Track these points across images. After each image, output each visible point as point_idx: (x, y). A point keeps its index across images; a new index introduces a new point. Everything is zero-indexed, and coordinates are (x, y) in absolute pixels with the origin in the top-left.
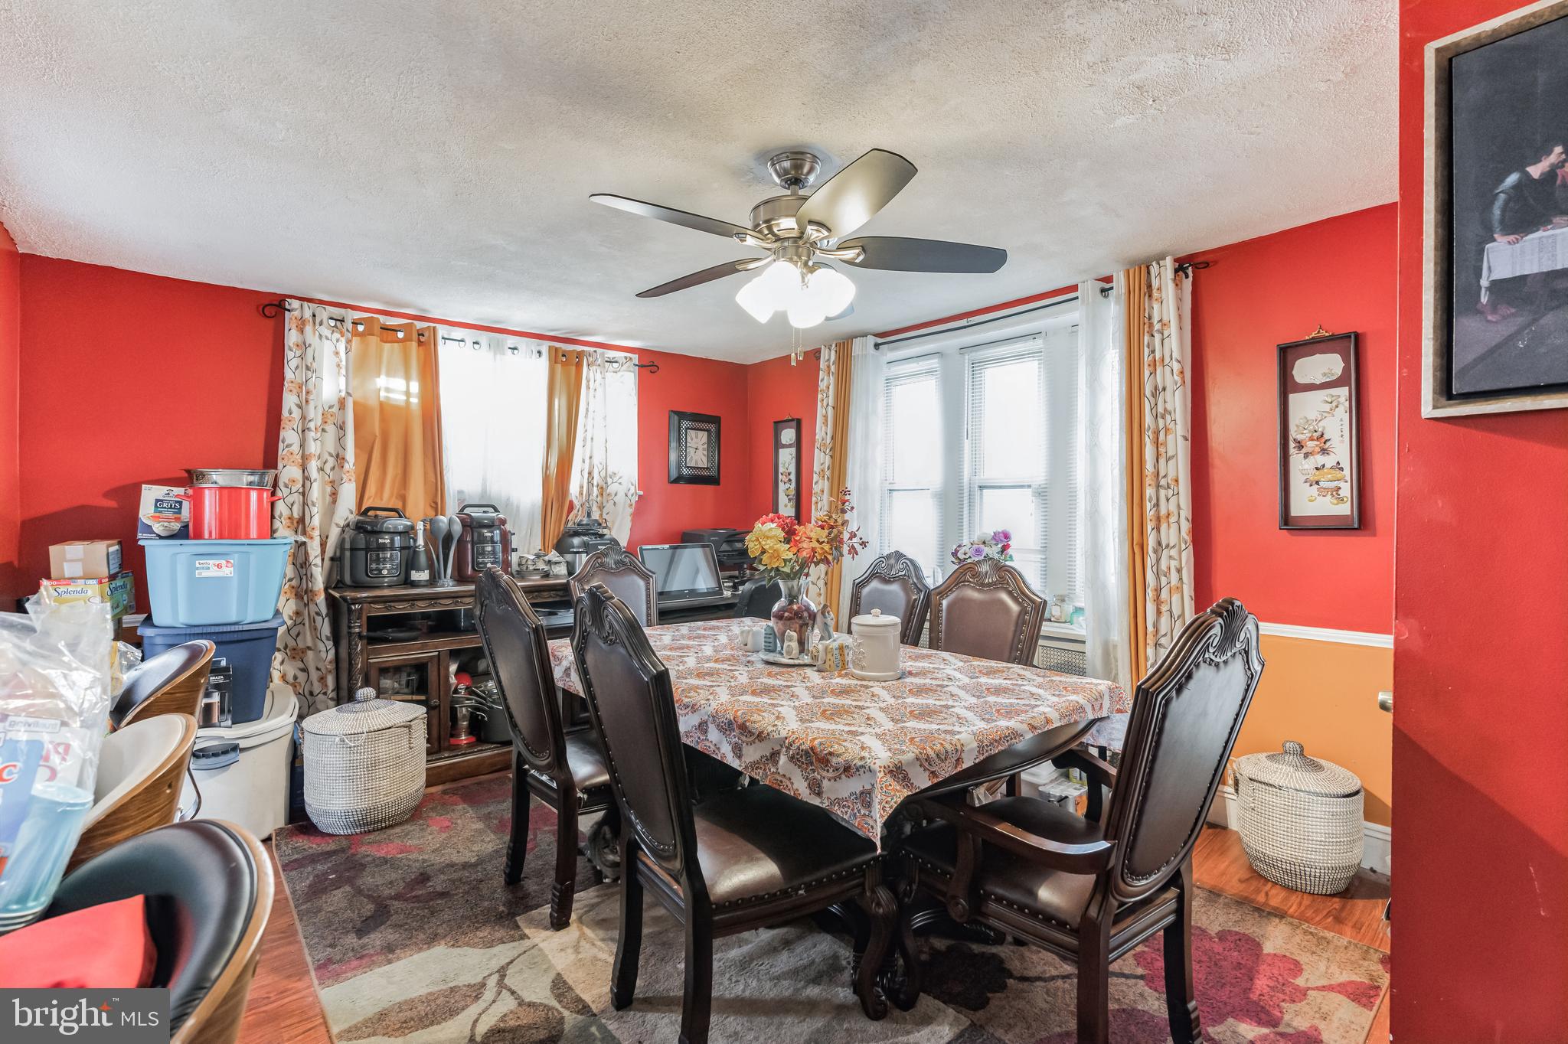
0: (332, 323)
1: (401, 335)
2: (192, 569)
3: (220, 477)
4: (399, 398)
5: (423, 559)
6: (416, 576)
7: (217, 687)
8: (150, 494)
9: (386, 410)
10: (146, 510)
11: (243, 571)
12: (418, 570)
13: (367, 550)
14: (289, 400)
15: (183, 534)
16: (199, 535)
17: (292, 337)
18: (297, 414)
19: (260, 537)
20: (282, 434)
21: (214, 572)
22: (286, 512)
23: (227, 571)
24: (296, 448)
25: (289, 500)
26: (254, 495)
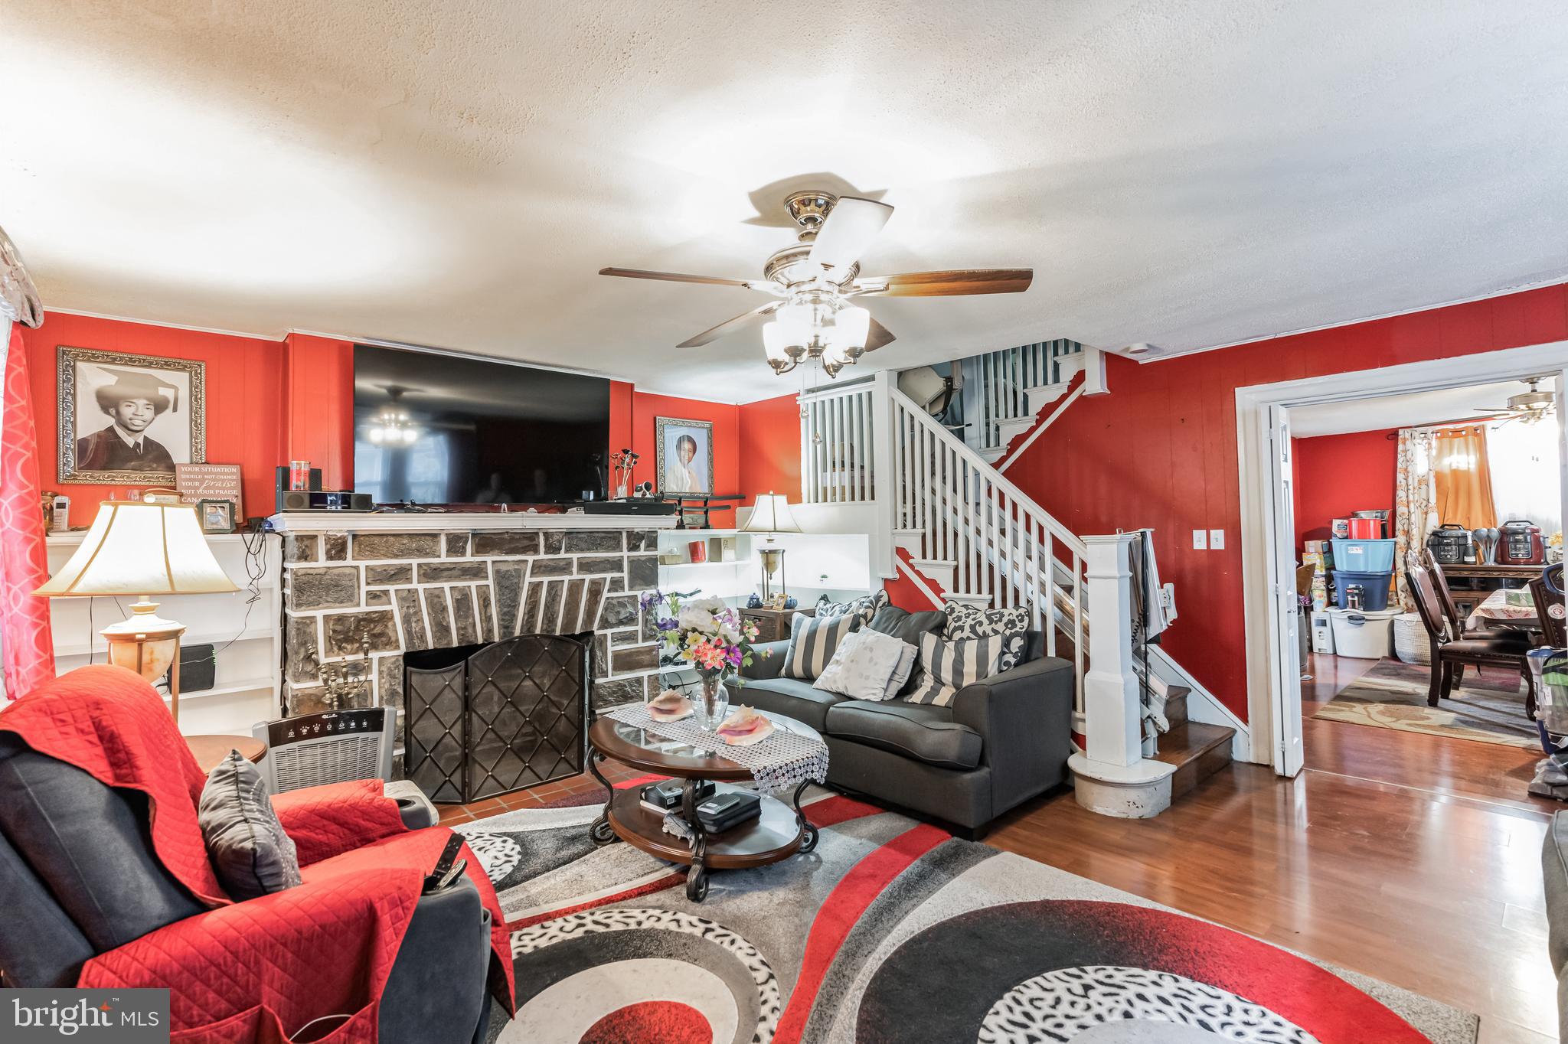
0: (1423, 436)
1: (1464, 433)
2: (1347, 550)
3: (1363, 514)
4: (1463, 466)
5: (1471, 551)
6: (1467, 559)
7: (1356, 594)
8: (1336, 523)
9: (1455, 473)
10: (1335, 529)
11: (1366, 551)
12: (1469, 556)
13: (1439, 545)
14: (1400, 477)
15: (1346, 538)
16: (1351, 538)
17: (1400, 447)
18: (1404, 482)
19: (1375, 538)
20: (1398, 492)
21: (1355, 552)
22: (1401, 528)
23: (1360, 552)
24: (1404, 498)
25: (1403, 522)
26: (1372, 523)
